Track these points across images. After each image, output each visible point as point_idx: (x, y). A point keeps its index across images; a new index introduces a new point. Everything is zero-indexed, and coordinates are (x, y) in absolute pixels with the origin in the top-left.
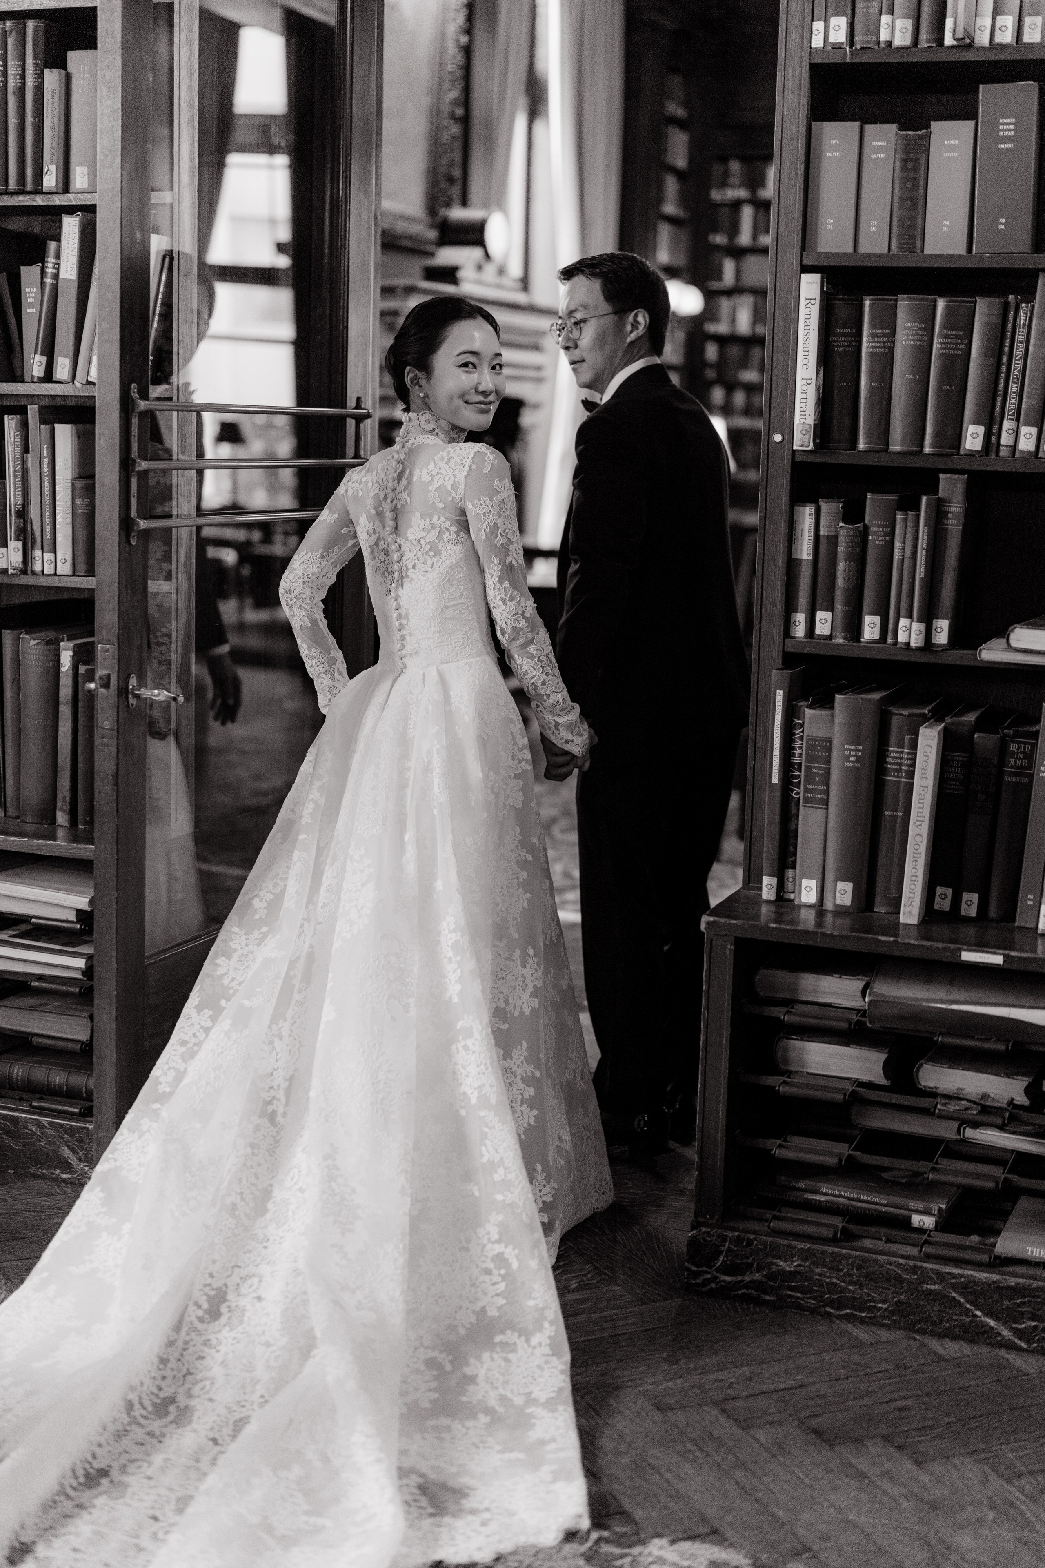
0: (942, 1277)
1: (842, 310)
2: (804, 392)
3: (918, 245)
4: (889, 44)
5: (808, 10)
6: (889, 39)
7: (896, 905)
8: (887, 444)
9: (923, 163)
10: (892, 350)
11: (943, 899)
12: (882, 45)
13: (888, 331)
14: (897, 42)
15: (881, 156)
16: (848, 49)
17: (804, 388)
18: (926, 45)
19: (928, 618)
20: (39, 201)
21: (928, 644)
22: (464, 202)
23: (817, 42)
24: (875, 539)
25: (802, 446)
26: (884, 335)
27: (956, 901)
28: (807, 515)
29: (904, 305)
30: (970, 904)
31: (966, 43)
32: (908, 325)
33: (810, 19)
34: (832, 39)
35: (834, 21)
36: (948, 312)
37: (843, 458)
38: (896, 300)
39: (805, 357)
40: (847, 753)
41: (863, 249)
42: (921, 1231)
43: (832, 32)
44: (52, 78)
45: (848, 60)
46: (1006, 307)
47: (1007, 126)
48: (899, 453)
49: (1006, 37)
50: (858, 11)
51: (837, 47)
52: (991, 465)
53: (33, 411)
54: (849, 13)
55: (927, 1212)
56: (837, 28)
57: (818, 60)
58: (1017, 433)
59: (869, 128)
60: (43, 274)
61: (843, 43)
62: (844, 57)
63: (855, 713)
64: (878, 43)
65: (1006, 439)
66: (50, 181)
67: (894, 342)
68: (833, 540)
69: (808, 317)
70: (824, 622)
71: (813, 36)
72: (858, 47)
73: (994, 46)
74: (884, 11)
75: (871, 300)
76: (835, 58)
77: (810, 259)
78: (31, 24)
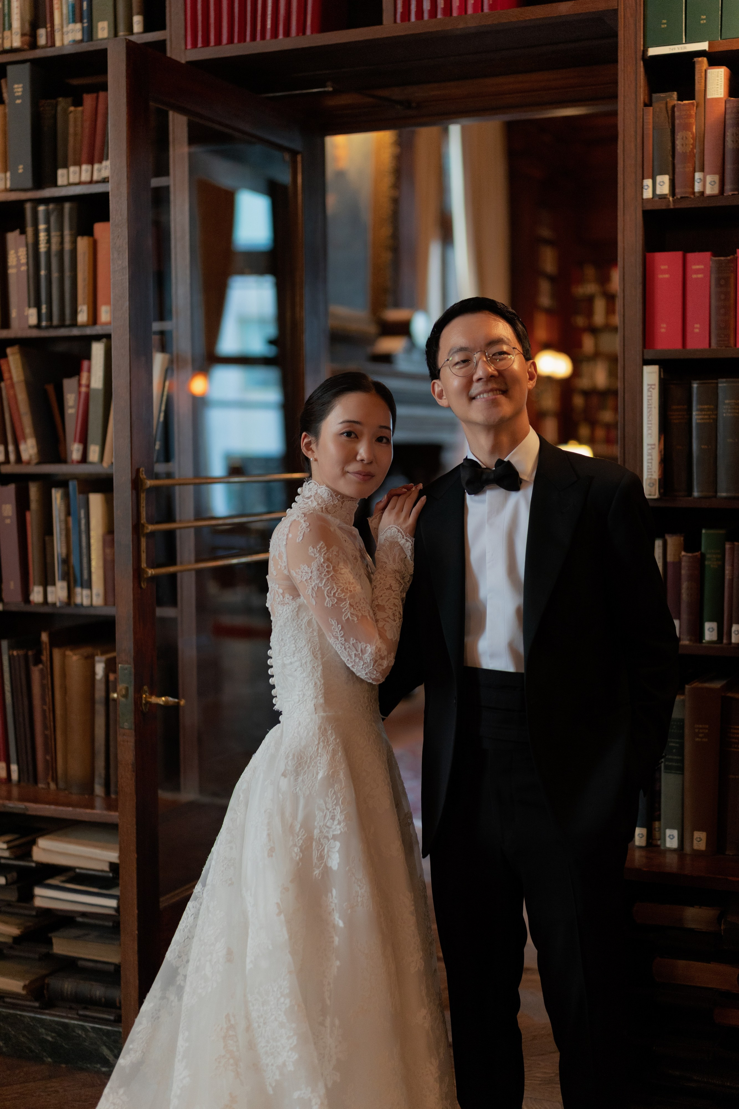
1: (676, 392)
2: (650, 454)
3: (732, 342)
4: (702, 193)
5: (640, 171)
6: (701, 190)
8: (716, 492)
9: (732, 280)
10: (716, 420)
12: (697, 195)
13: (712, 407)
14: (708, 191)
15: (700, 276)
16: (671, 199)
17: (650, 451)
18: (730, 193)
20: (74, 332)
23: (648, 194)
24: (711, 563)
25: (650, 495)
26: (709, 410)
29: (723, 386)
32: (727, 401)
33: (641, 177)
34: (658, 192)
35: (659, 178)
37: (682, 503)
38: (717, 383)
39: (649, 428)
40: (697, 730)
41: (691, 345)
43: (658, 187)
44: (83, 243)
45: (672, 207)
48: (725, 498)
50: (677, 170)
51: (663, 197)
53: (74, 487)
54: (671, 173)
56: (662, 184)
57: (649, 207)
59: (691, 256)
60: (79, 385)
61: (666, 195)
62: (669, 205)
63: (700, 697)
64: (694, 193)
66: (82, 317)
67: (717, 415)
68: (678, 565)
69: (650, 398)
71: (644, 191)
72: (679, 197)
74: (697, 169)
75: (697, 384)
76: (661, 206)
77: (649, 355)
78: (67, 206)
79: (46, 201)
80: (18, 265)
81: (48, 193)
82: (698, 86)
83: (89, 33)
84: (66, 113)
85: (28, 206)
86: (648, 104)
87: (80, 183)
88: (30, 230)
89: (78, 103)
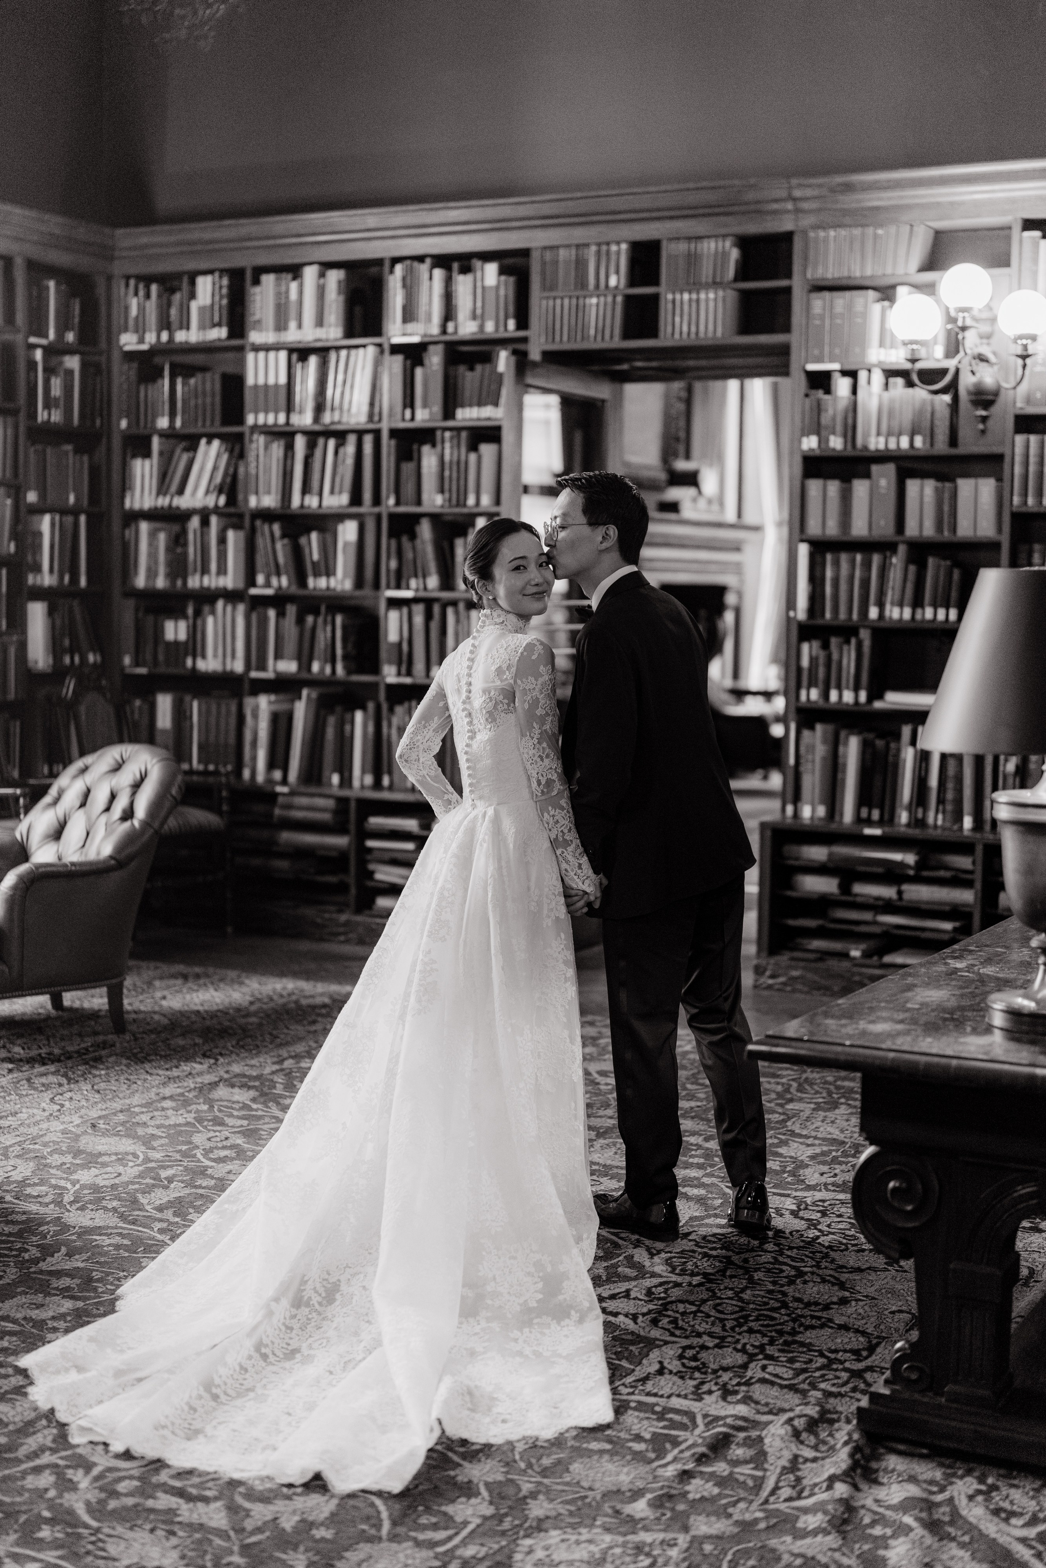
0: (860, 974)
1: (818, 558)
3: (849, 532)
4: (834, 448)
6: (834, 446)
7: (842, 815)
8: (837, 616)
9: (849, 496)
10: (839, 575)
11: (864, 813)
12: (832, 449)
13: (837, 568)
14: (838, 447)
15: (833, 493)
16: (818, 450)
19: (856, 689)
20: (465, 510)
21: (857, 703)
22: (688, 456)
23: (805, 446)
24: (835, 656)
26: (835, 569)
27: (870, 814)
28: (805, 647)
29: (844, 557)
30: (876, 815)
31: (865, 448)
32: (846, 565)
33: (801, 436)
34: (811, 446)
35: (812, 438)
36: (863, 560)
37: (819, 622)
38: (840, 555)
39: (802, 579)
41: (827, 533)
42: (854, 958)
43: (811, 443)
44: (473, 457)
45: (817, 455)
46: (885, 558)
47: (883, 482)
48: (843, 620)
49: (881, 446)
50: (822, 434)
51: (813, 450)
52: (882, 624)
53: (461, 606)
54: (818, 435)
55: (857, 949)
56: (813, 441)
57: (805, 454)
58: (891, 611)
59: (828, 482)
60: (465, 543)
61: (816, 448)
62: (816, 453)
63: (825, 733)
64: (830, 448)
65: (887, 613)
66: (471, 501)
67: (839, 572)
68: (817, 658)
69: (802, 562)
70: (814, 694)
71: (803, 444)
72: (822, 449)
73: (877, 450)
74: (832, 434)
75: (829, 554)
76: (811, 454)
77: (804, 537)
78: (464, 434)
79: (450, 429)
80: (430, 467)
81: (450, 423)
82: (833, 388)
83: (482, 327)
84: (464, 377)
85: (439, 433)
86: (807, 395)
87: (471, 420)
88: (439, 447)
89: (472, 369)
